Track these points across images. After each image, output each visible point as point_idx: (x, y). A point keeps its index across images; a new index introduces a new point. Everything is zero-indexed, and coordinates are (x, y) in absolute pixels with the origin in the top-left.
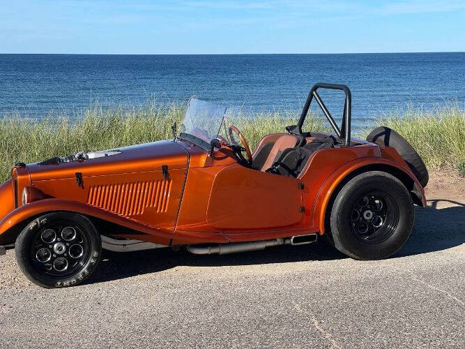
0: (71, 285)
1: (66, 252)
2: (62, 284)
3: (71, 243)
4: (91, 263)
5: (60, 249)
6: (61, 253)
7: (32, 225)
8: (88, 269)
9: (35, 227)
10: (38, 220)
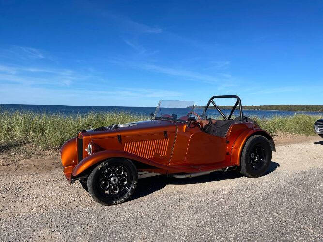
0: (121, 203)
1: (118, 182)
2: (116, 202)
3: (121, 176)
4: (132, 189)
5: (115, 180)
6: (115, 183)
7: (99, 167)
8: (131, 191)
9: (101, 168)
10: (103, 163)
